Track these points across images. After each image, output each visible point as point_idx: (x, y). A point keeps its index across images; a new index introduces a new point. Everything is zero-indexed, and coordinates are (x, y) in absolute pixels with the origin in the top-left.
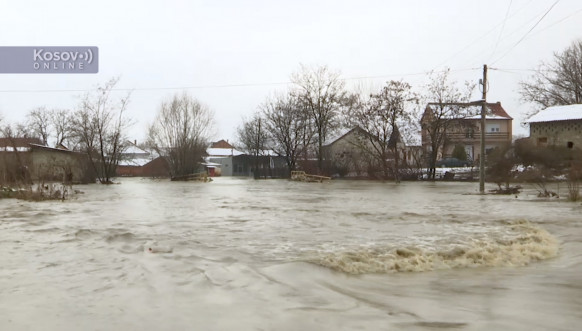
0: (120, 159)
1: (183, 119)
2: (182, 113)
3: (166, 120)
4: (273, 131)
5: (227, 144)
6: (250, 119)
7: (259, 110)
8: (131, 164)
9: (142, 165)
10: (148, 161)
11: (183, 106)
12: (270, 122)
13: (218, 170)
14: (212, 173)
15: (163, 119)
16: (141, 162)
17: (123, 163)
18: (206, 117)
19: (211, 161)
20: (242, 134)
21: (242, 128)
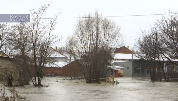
0: (45, 62)
1: (95, 33)
2: (95, 29)
3: (83, 34)
4: (167, 43)
5: (127, 49)
6: (148, 32)
7: (156, 26)
8: (54, 66)
9: (61, 66)
10: (66, 64)
11: (95, 23)
12: (164, 36)
13: (121, 72)
14: (117, 74)
15: (80, 33)
16: (61, 64)
17: (48, 65)
18: (113, 32)
19: (115, 64)
20: (142, 45)
21: (142, 40)
